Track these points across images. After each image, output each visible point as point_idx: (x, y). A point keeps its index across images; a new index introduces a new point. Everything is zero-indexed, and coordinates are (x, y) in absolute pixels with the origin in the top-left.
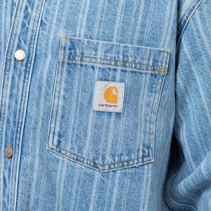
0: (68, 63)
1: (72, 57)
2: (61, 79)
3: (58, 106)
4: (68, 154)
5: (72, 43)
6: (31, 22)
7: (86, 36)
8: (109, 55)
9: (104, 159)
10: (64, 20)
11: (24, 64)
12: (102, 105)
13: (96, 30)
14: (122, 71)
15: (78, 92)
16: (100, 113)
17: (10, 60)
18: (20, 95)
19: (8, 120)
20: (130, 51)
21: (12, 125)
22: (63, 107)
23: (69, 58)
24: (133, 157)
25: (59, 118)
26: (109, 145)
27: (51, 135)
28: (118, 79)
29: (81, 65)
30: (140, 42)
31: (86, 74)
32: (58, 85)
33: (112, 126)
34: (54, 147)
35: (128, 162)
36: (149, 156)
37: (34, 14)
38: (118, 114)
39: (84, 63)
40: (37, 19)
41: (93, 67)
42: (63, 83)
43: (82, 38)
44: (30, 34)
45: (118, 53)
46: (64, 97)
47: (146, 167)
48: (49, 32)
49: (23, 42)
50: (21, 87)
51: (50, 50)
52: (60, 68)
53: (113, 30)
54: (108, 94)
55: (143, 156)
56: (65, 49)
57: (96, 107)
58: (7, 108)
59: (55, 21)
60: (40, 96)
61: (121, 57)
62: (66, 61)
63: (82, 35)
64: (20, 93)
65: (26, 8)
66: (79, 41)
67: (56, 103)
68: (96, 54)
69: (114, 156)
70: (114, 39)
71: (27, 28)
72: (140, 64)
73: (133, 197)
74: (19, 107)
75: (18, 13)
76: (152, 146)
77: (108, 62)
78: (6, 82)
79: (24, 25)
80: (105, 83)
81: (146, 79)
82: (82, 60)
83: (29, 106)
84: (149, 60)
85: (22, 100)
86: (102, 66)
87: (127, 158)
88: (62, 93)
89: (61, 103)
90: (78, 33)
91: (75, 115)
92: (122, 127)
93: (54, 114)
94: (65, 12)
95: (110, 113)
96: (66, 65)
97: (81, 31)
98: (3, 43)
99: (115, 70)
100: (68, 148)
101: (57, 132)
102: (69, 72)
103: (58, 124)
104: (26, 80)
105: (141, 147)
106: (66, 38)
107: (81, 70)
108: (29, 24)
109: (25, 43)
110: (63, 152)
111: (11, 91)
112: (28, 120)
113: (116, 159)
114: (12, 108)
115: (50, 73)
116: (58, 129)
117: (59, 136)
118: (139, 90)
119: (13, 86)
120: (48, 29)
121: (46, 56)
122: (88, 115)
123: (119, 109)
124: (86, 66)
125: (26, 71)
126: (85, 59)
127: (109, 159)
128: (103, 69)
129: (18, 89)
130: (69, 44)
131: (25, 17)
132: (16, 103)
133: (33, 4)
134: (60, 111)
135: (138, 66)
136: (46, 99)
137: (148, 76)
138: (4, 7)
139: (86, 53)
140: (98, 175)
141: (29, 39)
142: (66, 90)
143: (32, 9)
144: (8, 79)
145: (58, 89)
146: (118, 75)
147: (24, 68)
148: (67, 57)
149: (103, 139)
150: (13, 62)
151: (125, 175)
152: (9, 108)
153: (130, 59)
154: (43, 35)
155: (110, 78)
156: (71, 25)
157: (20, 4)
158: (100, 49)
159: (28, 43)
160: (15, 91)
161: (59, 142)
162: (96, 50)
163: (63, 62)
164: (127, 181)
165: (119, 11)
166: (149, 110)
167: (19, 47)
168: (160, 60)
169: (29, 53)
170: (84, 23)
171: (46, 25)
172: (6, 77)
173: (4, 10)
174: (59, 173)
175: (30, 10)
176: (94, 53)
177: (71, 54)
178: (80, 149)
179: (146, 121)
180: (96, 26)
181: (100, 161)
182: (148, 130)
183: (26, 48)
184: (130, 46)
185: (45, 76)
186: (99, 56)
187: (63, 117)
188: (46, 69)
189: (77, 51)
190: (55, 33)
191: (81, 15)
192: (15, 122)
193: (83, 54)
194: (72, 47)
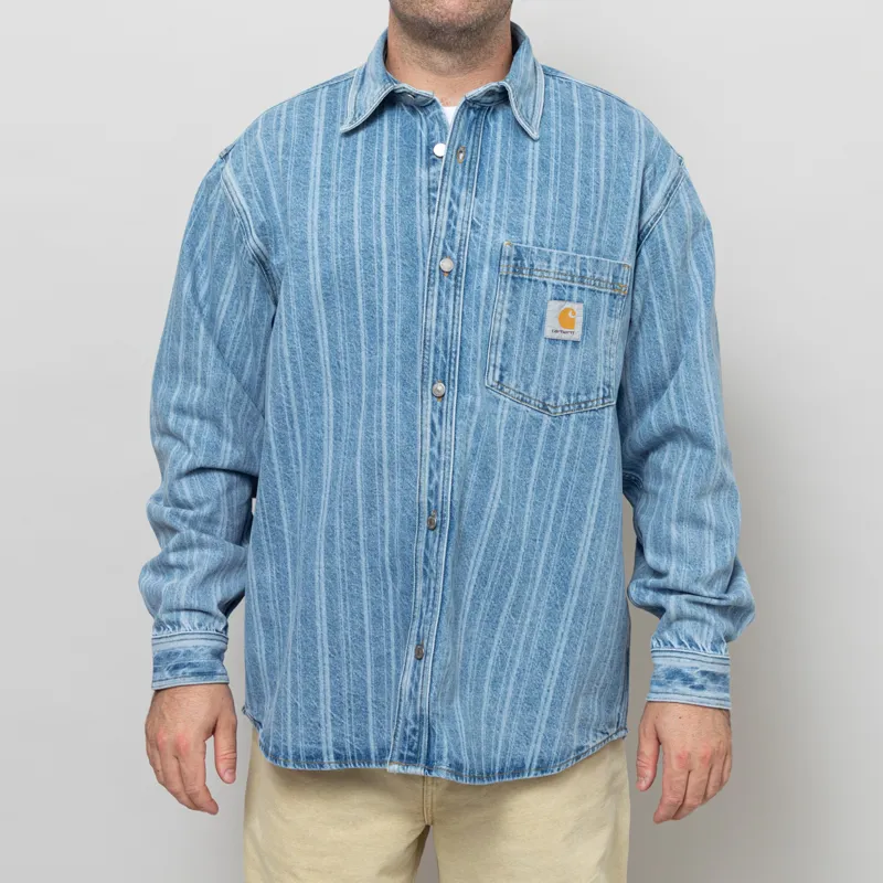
0: (513, 278)
1: (518, 269)
2: (504, 298)
3: (499, 332)
4: (512, 392)
5: (519, 252)
6: (459, 223)
7: (535, 244)
8: (564, 268)
9: (556, 399)
10: (504, 221)
11: (453, 277)
12: (557, 331)
13: (548, 235)
14: (580, 288)
15: (525, 315)
16: (552, 340)
17: (434, 271)
18: (451, 317)
19: (436, 349)
20: (588, 263)
21: (442, 355)
22: (506, 333)
23: (514, 271)
24: (593, 397)
25: (500, 347)
26: (564, 382)
27: (492, 368)
28: (575, 299)
29: (530, 280)
30: (598, 253)
31: (536, 292)
32: (500, 305)
33: (567, 358)
34: (495, 384)
35: (585, 403)
36: (609, 397)
37: (461, 212)
38: (575, 343)
39: (533, 278)
40: (466, 219)
41: (545, 283)
42: (506, 302)
43: (530, 246)
44: (458, 238)
45: (575, 265)
46: (507, 320)
47: (606, 410)
48: (485, 236)
49: (449, 248)
50: (451, 307)
51: (487, 260)
52: (503, 283)
53: (567, 237)
54: (564, 318)
55: (604, 397)
56: (509, 258)
57: (548, 333)
58: (433, 334)
59: (492, 222)
60: (478, 318)
61: (578, 271)
62: (511, 275)
63: (531, 241)
64: (451, 314)
65: (450, 204)
66: (527, 249)
67: (496, 330)
68: (549, 267)
69: (569, 395)
70: (570, 248)
71: (454, 231)
72: (599, 280)
73: (590, 448)
74: (450, 333)
75: (441, 210)
76: (613, 384)
77: (563, 277)
78: (430, 301)
79: (449, 226)
80: (559, 303)
81: (605, 300)
82: (531, 274)
83: (465, 331)
84: (608, 275)
85: (453, 324)
86: (556, 282)
87: (585, 398)
88: (505, 315)
89: (503, 327)
90: (524, 239)
91: (521, 343)
92: (579, 359)
93: (494, 342)
94: (505, 212)
95: (565, 342)
96: (510, 280)
97: (529, 237)
98: (420, 248)
99: (571, 287)
100: (513, 386)
101: (498, 364)
102: (514, 288)
103: (499, 354)
104: (457, 298)
105: (602, 386)
106: (509, 244)
107: (529, 287)
108: (455, 224)
109: (452, 249)
110: (506, 390)
111: (438, 310)
112: (465, 349)
113: (572, 399)
114: (441, 334)
115: (489, 289)
116: (499, 361)
117: (502, 369)
118: (598, 313)
119: (439, 304)
120: (482, 232)
121: (482, 267)
122: (538, 343)
123: (577, 336)
124: (536, 281)
125: (456, 286)
126: (535, 272)
127: (563, 399)
128: (558, 286)
129: (447, 309)
130: (514, 252)
131: (450, 216)
132: (446, 327)
133: (458, 200)
134: (502, 338)
135: (597, 283)
136: (484, 322)
137: (607, 297)
138: (418, 200)
139: (537, 265)
140: (547, 420)
141: (457, 245)
142: (510, 312)
143: (458, 205)
144: (433, 296)
145: (499, 310)
146: (575, 293)
147: (453, 282)
148: (511, 269)
149: (556, 375)
150: (437, 274)
151: (581, 419)
152: (436, 334)
153: (589, 274)
154: (476, 240)
155: (566, 297)
156: (515, 229)
157: (443, 198)
158: (553, 260)
159: (456, 249)
160: (443, 312)
161: (501, 377)
162: (549, 262)
163: (507, 276)
164: (584, 428)
165: (574, 213)
166: (609, 339)
167: (444, 254)
168: (621, 276)
169: (459, 263)
170: (532, 227)
171: (479, 227)
172: (430, 293)
173: (418, 205)
174: (499, 416)
175: (454, 207)
176: (546, 264)
177: (516, 265)
178: (527, 387)
179: (606, 352)
180: (548, 231)
181: (551, 402)
182: (607, 364)
183: (455, 256)
184: (588, 257)
185: (483, 293)
186: (553, 269)
187: (505, 345)
188: (484, 284)
189: (526, 262)
190: (494, 238)
191: (526, 217)
192: (445, 352)
193: (532, 265)
194: (519, 257)
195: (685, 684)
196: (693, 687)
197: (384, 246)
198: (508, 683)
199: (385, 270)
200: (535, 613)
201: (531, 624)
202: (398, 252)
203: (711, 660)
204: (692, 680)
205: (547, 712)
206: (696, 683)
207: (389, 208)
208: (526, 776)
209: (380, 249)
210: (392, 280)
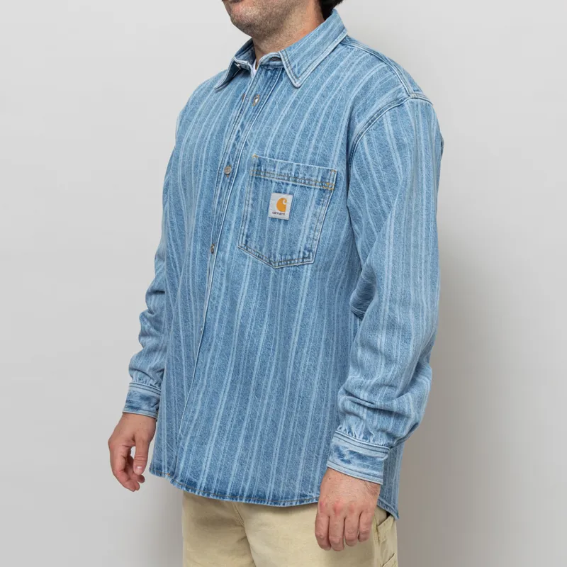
0: (256, 178)
1: (258, 172)
2: (250, 191)
3: (247, 213)
4: (253, 252)
5: (259, 161)
7: (270, 156)
8: (283, 171)
9: (275, 257)
10: (259, 142)
11: (229, 177)
12: (275, 213)
13: (278, 150)
14: (293, 185)
15: (262, 202)
16: (273, 219)
17: (221, 174)
18: (223, 203)
19: (215, 223)
20: (301, 169)
22: (251, 213)
23: (257, 173)
24: (294, 257)
25: (248, 222)
26: (279, 246)
27: (241, 235)
28: (288, 192)
29: (264, 179)
30: (312, 162)
31: (267, 187)
32: (248, 195)
33: (281, 230)
34: (243, 246)
35: (290, 260)
36: (309, 257)
37: (242, 137)
38: (286, 221)
39: (266, 178)
40: (243, 141)
41: (271, 181)
42: (251, 193)
43: (267, 157)
44: (236, 153)
45: (291, 170)
46: (252, 205)
47: (306, 266)
48: (248, 152)
50: (225, 196)
51: (246, 166)
52: (250, 181)
53: (290, 151)
55: (304, 258)
56: (254, 165)
57: (271, 214)
58: (215, 213)
59: (253, 143)
60: (234, 203)
61: (293, 174)
62: (254, 176)
63: (268, 154)
65: (239, 131)
66: (264, 159)
67: (245, 211)
68: (274, 171)
69: (281, 255)
70: (290, 159)
73: (294, 291)
74: (221, 212)
76: (314, 250)
77: (282, 177)
78: (216, 193)
79: (234, 145)
81: (314, 194)
82: (265, 175)
84: (317, 176)
85: (224, 207)
86: (277, 181)
87: (289, 257)
88: (251, 202)
89: (250, 209)
90: (265, 153)
92: (288, 232)
93: (245, 218)
94: (261, 136)
95: (280, 220)
96: (254, 179)
97: (268, 151)
99: (287, 184)
100: (253, 247)
101: (245, 233)
102: (256, 184)
103: (247, 227)
104: (228, 191)
105: (302, 250)
106: (257, 157)
107: (264, 184)
108: (237, 144)
109: (232, 160)
110: (249, 250)
111: (219, 198)
113: (283, 257)
114: (218, 214)
115: (243, 185)
116: (246, 231)
117: (247, 237)
118: (306, 202)
119: (220, 195)
120: (248, 149)
121: (244, 171)
122: (266, 220)
123: (287, 216)
124: (267, 180)
125: (230, 183)
126: (267, 174)
127: (278, 257)
128: (279, 183)
129: (223, 198)
130: (257, 161)
131: (236, 139)
132: (221, 209)
133: (244, 129)
134: (249, 216)
135: (307, 182)
136: (239, 206)
137: (317, 191)
139: (268, 169)
140: (273, 271)
141: (235, 157)
142: (253, 200)
143: (242, 132)
144: (218, 189)
145: (247, 198)
146: (289, 188)
147: (229, 181)
148: (255, 172)
149: (274, 241)
150: (222, 176)
151: (288, 271)
153: (301, 176)
154: (244, 154)
155: (283, 190)
156: (262, 146)
158: (277, 165)
159: (234, 160)
160: (221, 200)
161: (247, 242)
162: (275, 168)
163: (252, 177)
164: (290, 277)
165: (297, 135)
166: (315, 219)
167: (228, 163)
168: (328, 177)
169: (234, 169)
171: (247, 145)
172: (217, 187)
173: (225, 133)
174: (246, 266)
176: (273, 169)
177: (258, 170)
178: (261, 249)
179: (311, 228)
180: (278, 147)
181: (272, 259)
182: (311, 236)
183: (233, 164)
184: (301, 164)
185: (240, 187)
186: (276, 173)
187: (250, 221)
188: (241, 182)
189: (262, 168)
190: (251, 152)
193: (265, 170)
194: (259, 165)
195: (339, 457)
196: (343, 460)
197: (204, 157)
198: (255, 440)
199: (202, 174)
200: (270, 397)
201: (268, 404)
202: (209, 162)
203: (358, 444)
204: (343, 455)
205: (276, 464)
206: (345, 458)
207: (212, 135)
208: (266, 504)
209: (201, 161)
210: (204, 180)
